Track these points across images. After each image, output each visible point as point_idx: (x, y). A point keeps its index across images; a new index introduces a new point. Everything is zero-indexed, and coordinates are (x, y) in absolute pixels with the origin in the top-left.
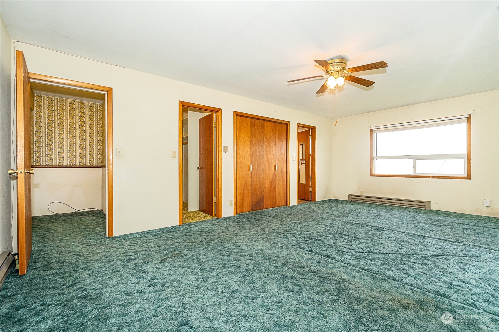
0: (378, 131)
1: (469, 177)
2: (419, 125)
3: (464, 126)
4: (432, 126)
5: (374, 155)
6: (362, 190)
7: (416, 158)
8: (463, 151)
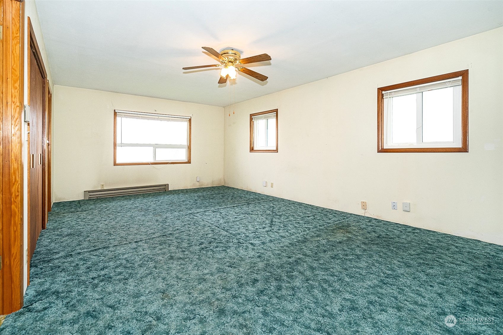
0: (123, 116)
1: (189, 162)
2: (160, 117)
3: (186, 124)
4: (169, 120)
5: (118, 141)
6: (102, 184)
7: (156, 146)
8: (185, 142)
